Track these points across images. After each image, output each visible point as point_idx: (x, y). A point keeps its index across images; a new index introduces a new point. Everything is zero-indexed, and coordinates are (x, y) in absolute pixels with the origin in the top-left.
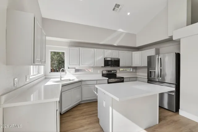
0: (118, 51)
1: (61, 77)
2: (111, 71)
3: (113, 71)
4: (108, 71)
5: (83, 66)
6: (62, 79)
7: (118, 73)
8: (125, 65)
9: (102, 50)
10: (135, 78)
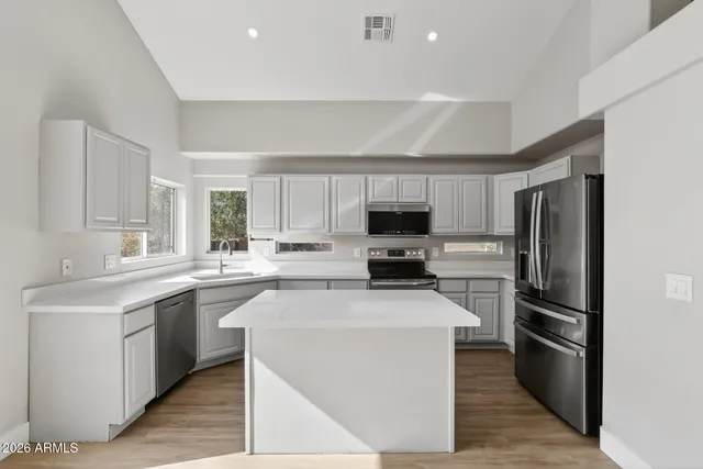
0: (422, 177)
1: (222, 266)
2: (401, 253)
3: (411, 249)
4: (391, 252)
5: (293, 232)
6: (226, 271)
7: (437, 259)
8: (455, 229)
9: (360, 178)
10: (496, 282)
